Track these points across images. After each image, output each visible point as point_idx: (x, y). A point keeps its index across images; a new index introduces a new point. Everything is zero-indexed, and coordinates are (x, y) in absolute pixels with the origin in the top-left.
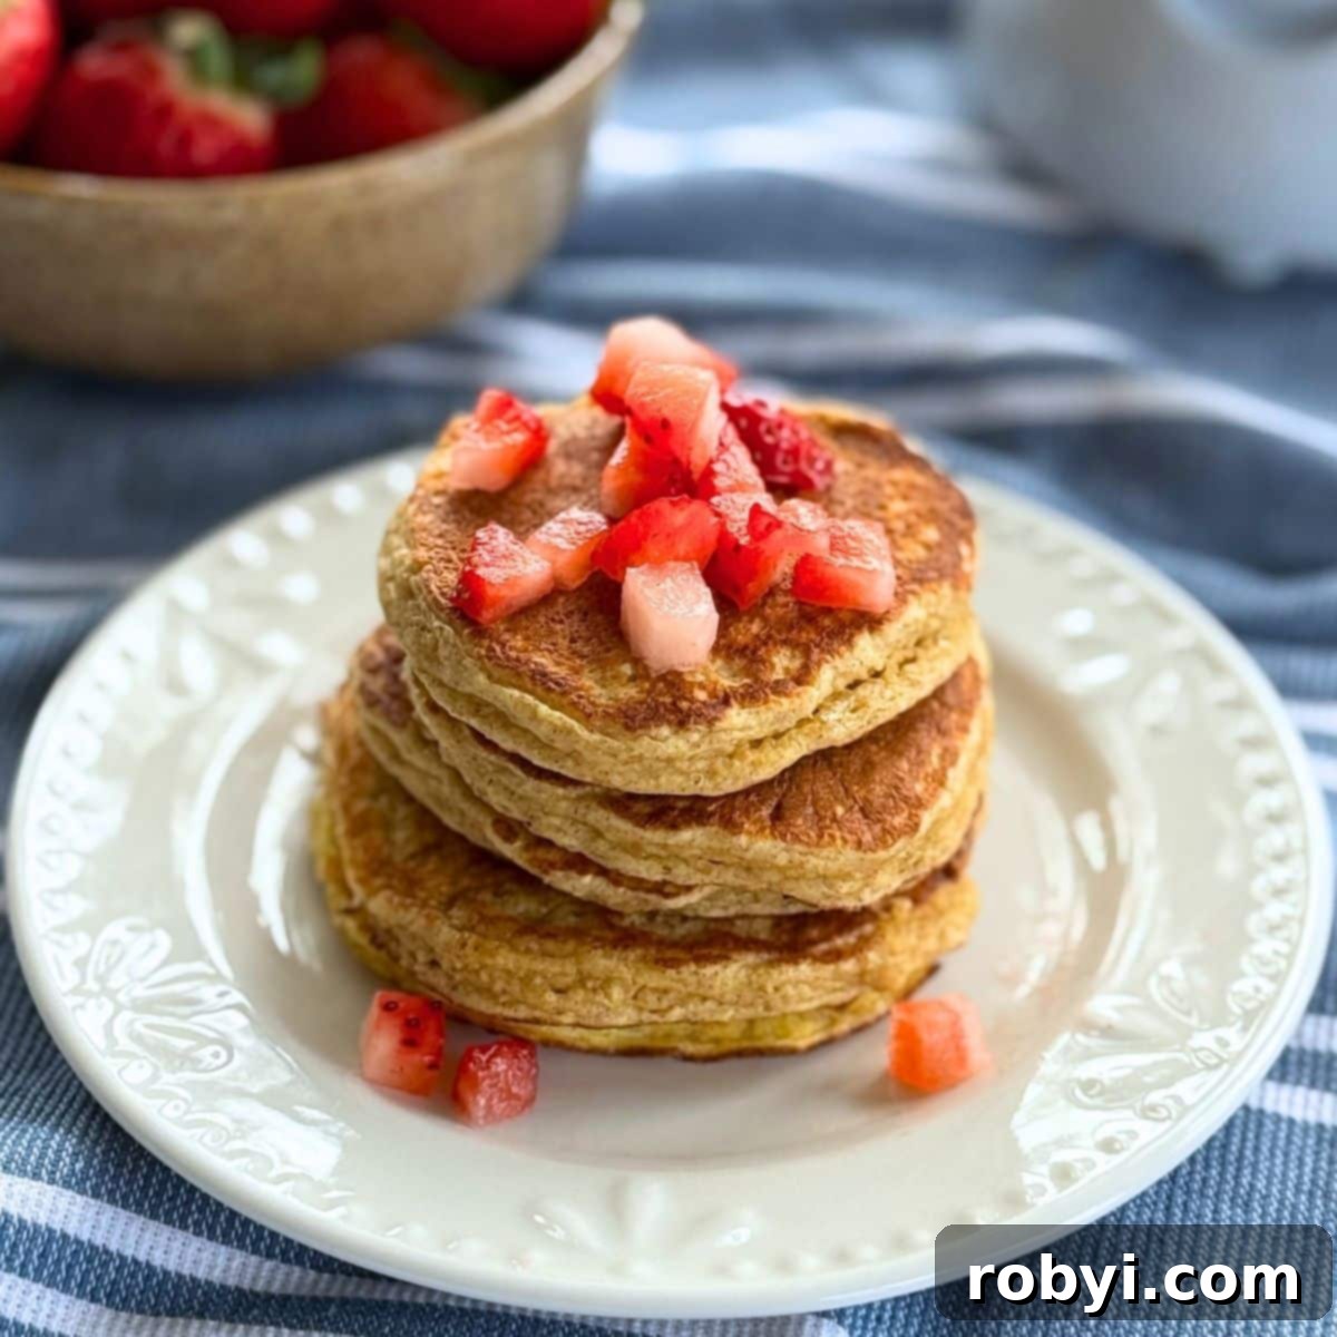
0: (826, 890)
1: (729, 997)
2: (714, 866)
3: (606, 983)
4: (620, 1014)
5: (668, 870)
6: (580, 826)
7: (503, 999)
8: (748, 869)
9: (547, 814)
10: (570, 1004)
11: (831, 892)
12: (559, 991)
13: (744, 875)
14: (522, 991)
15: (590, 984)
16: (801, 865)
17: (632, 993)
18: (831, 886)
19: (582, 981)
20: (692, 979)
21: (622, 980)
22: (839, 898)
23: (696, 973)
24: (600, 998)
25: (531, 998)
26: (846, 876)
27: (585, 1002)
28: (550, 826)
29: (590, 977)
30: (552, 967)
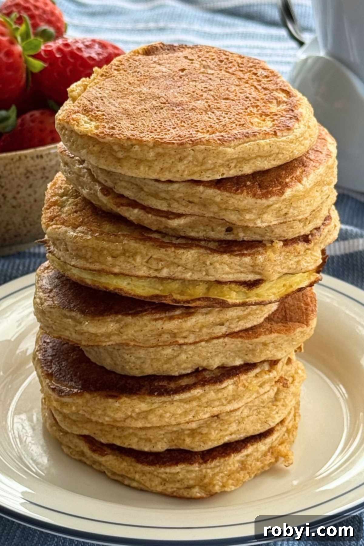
0: (239, 216)
1: (189, 266)
2: (190, 204)
3: (134, 255)
4: (139, 270)
5: (169, 205)
6: (134, 186)
7: (90, 261)
8: (205, 206)
9: (121, 181)
10: (117, 263)
11: (242, 218)
12: (113, 257)
13: (203, 209)
14: (98, 257)
15: (127, 254)
16: (227, 202)
17: (145, 260)
18: (241, 215)
19: (124, 252)
20: (172, 255)
21: (141, 253)
22: (245, 222)
23: (174, 252)
24: (130, 260)
25: (102, 259)
26: (249, 211)
27: (124, 262)
28: (122, 186)
29: (128, 251)
30: (112, 246)
